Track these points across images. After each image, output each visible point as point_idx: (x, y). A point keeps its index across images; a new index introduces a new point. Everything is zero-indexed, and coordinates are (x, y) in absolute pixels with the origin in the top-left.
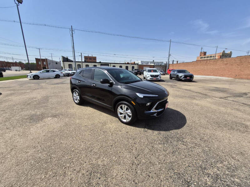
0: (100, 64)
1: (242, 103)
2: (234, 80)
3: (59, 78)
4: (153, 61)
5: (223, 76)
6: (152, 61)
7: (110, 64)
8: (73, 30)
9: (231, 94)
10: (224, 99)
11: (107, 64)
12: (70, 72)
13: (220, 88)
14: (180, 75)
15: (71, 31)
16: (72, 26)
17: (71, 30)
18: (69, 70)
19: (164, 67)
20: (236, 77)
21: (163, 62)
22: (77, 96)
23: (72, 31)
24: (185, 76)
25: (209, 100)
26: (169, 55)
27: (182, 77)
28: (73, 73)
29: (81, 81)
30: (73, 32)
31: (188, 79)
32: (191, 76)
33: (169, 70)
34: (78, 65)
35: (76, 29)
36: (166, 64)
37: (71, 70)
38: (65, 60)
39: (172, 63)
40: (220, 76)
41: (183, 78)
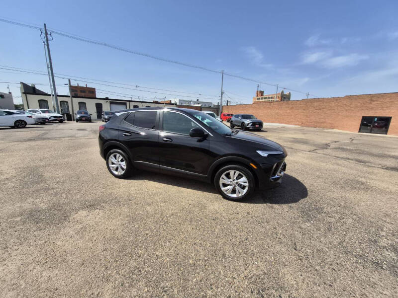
0: (109, 101)
1: (336, 157)
2: (302, 128)
3: (24, 127)
4: (198, 100)
5: (289, 123)
6: (196, 100)
7: (128, 103)
8: (49, 33)
9: (315, 145)
10: (314, 152)
11: (122, 103)
12: (47, 115)
13: (297, 139)
14: (247, 121)
15: (44, 35)
16: (45, 24)
17: (44, 31)
18: (44, 112)
19: (216, 110)
20: (302, 124)
21: (211, 103)
22: (119, 162)
23: (46, 34)
24: (254, 124)
25: (301, 154)
26: (222, 93)
27: (250, 125)
28: (53, 118)
29: (132, 134)
30: (49, 36)
31: (257, 128)
32: (261, 124)
33: (224, 115)
34: (60, 102)
35: (56, 33)
36: (218, 105)
37: (49, 112)
38: (29, 90)
39: (226, 105)
40: (286, 123)
41: (252, 125)
